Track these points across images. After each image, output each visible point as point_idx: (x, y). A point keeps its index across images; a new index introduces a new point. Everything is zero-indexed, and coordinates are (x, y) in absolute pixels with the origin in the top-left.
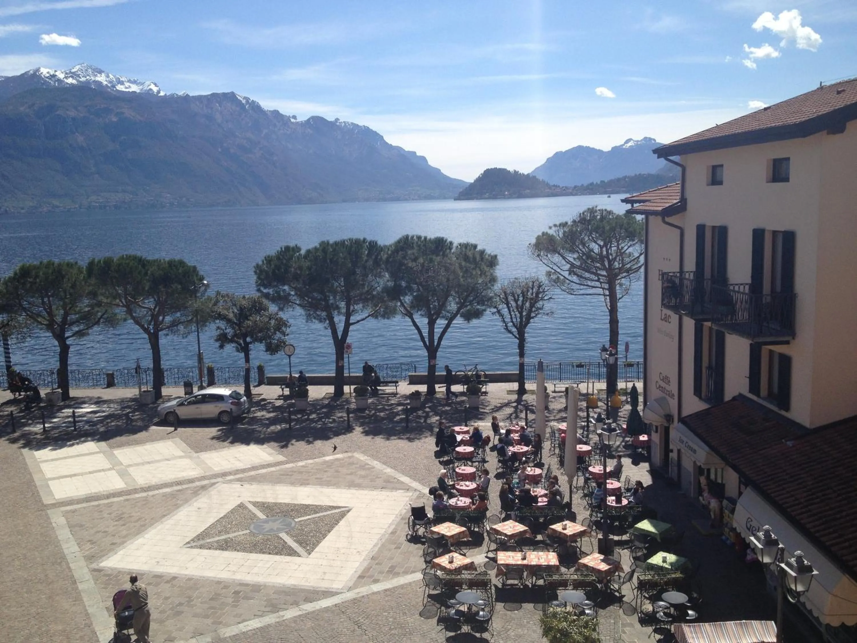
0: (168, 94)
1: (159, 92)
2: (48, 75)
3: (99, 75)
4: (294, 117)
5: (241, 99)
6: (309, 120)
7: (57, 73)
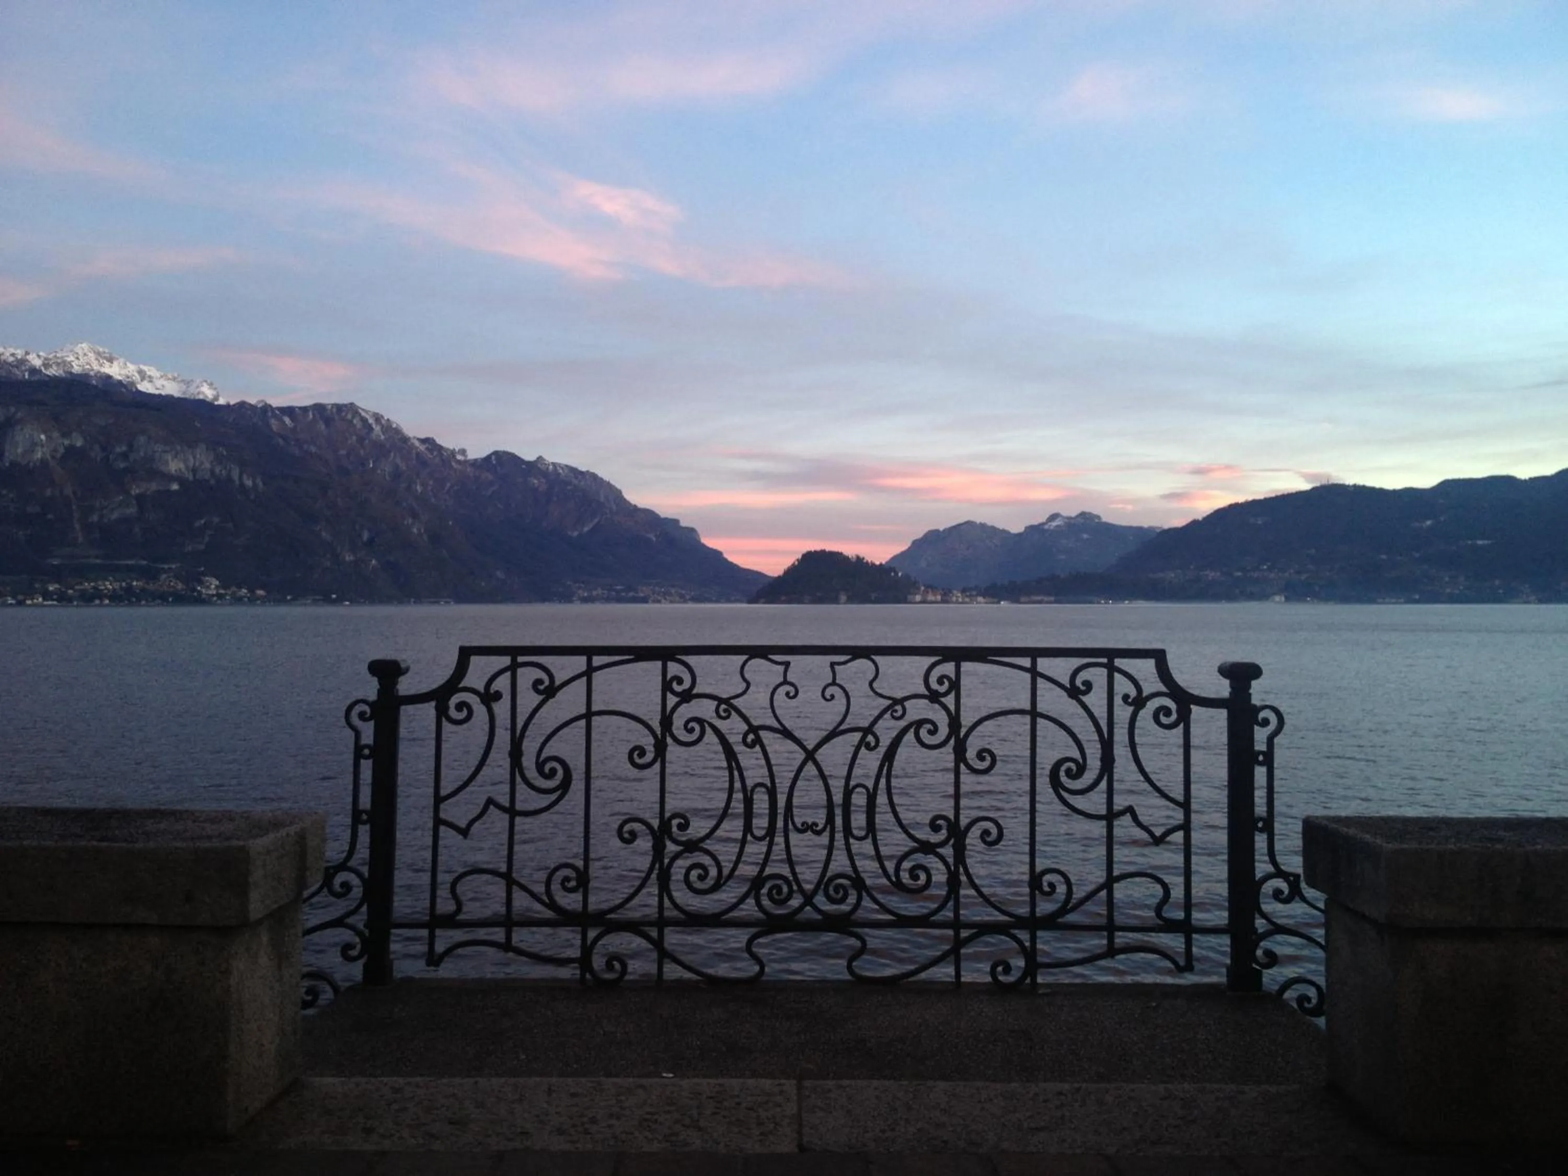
0: (232, 403)
1: (216, 398)
2: (11, 359)
3: (107, 364)
4: (463, 452)
5: (367, 417)
6: (488, 458)
7: (30, 357)
